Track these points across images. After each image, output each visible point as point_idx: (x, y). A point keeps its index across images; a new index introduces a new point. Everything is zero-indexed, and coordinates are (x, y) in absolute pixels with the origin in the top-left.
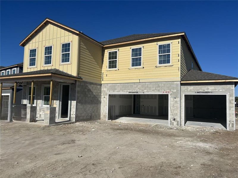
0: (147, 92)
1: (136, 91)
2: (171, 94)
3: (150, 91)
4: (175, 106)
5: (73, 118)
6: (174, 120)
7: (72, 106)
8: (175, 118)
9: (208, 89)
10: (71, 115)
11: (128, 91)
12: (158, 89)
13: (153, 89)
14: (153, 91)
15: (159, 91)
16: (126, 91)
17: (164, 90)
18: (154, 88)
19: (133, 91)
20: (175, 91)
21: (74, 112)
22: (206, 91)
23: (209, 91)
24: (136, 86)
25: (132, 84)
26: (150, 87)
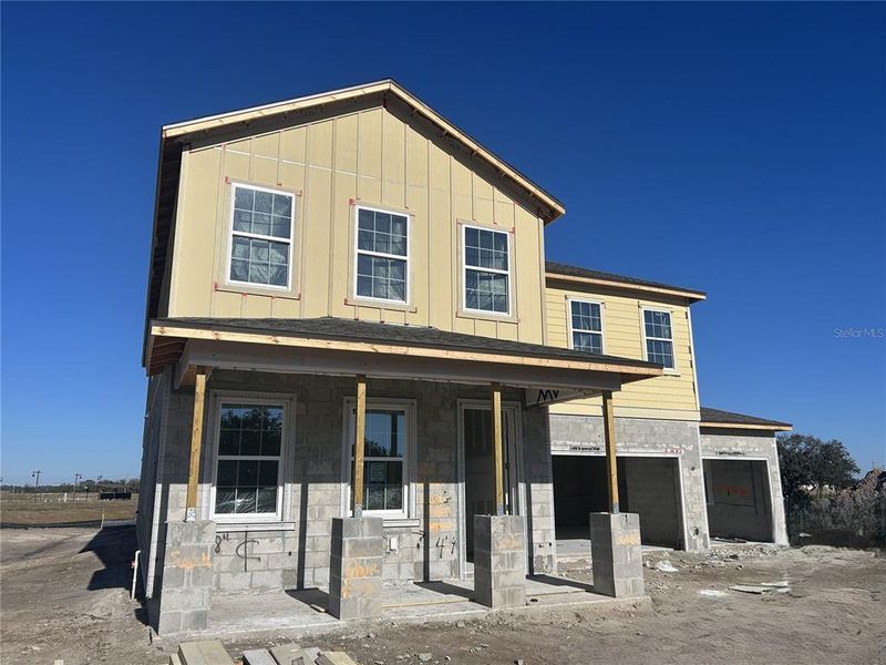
0: (624, 447)
1: (594, 445)
2: (683, 458)
3: (634, 447)
4: (694, 491)
5: (546, 560)
6: (697, 532)
7: (535, 509)
8: (698, 526)
9: (736, 445)
10: (535, 546)
11: (568, 443)
12: (653, 440)
13: (639, 440)
14: (641, 445)
15: (655, 447)
16: (560, 442)
17: (668, 447)
18: (643, 438)
19: (586, 444)
20: (690, 448)
21: (545, 532)
22: (734, 449)
23: (740, 450)
24: (591, 426)
25: (579, 420)
26: (633, 434)
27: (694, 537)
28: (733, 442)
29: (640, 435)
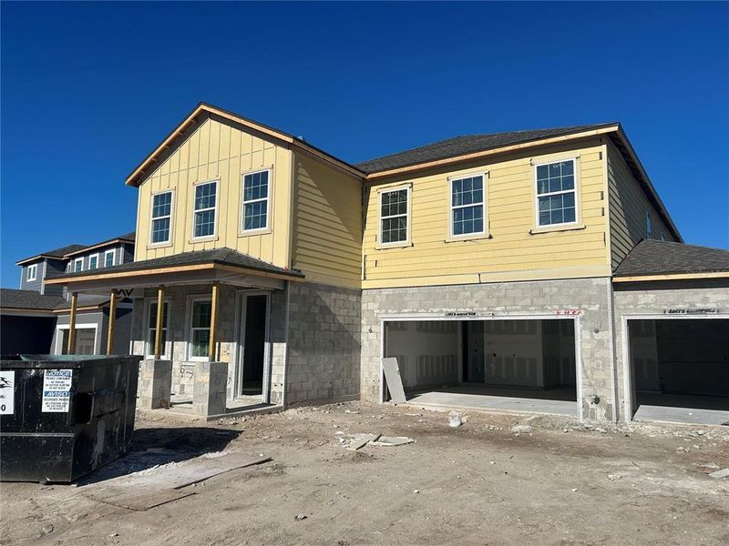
0: (504, 311)
1: (468, 310)
2: (582, 319)
3: (516, 310)
4: (597, 355)
5: (278, 395)
6: (597, 401)
7: (275, 359)
8: (599, 394)
9: (706, 300)
10: (273, 385)
11: (444, 310)
12: (541, 301)
13: (522, 303)
14: (525, 308)
15: (543, 308)
16: (436, 310)
17: (561, 307)
18: (528, 301)
19: (461, 310)
20: (595, 308)
21: (280, 376)
22: (700, 306)
23: (710, 306)
24: (468, 294)
25: (455, 289)
26: (515, 298)
27: (594, 406)
28: (701, 296)
29: (524, 298)
